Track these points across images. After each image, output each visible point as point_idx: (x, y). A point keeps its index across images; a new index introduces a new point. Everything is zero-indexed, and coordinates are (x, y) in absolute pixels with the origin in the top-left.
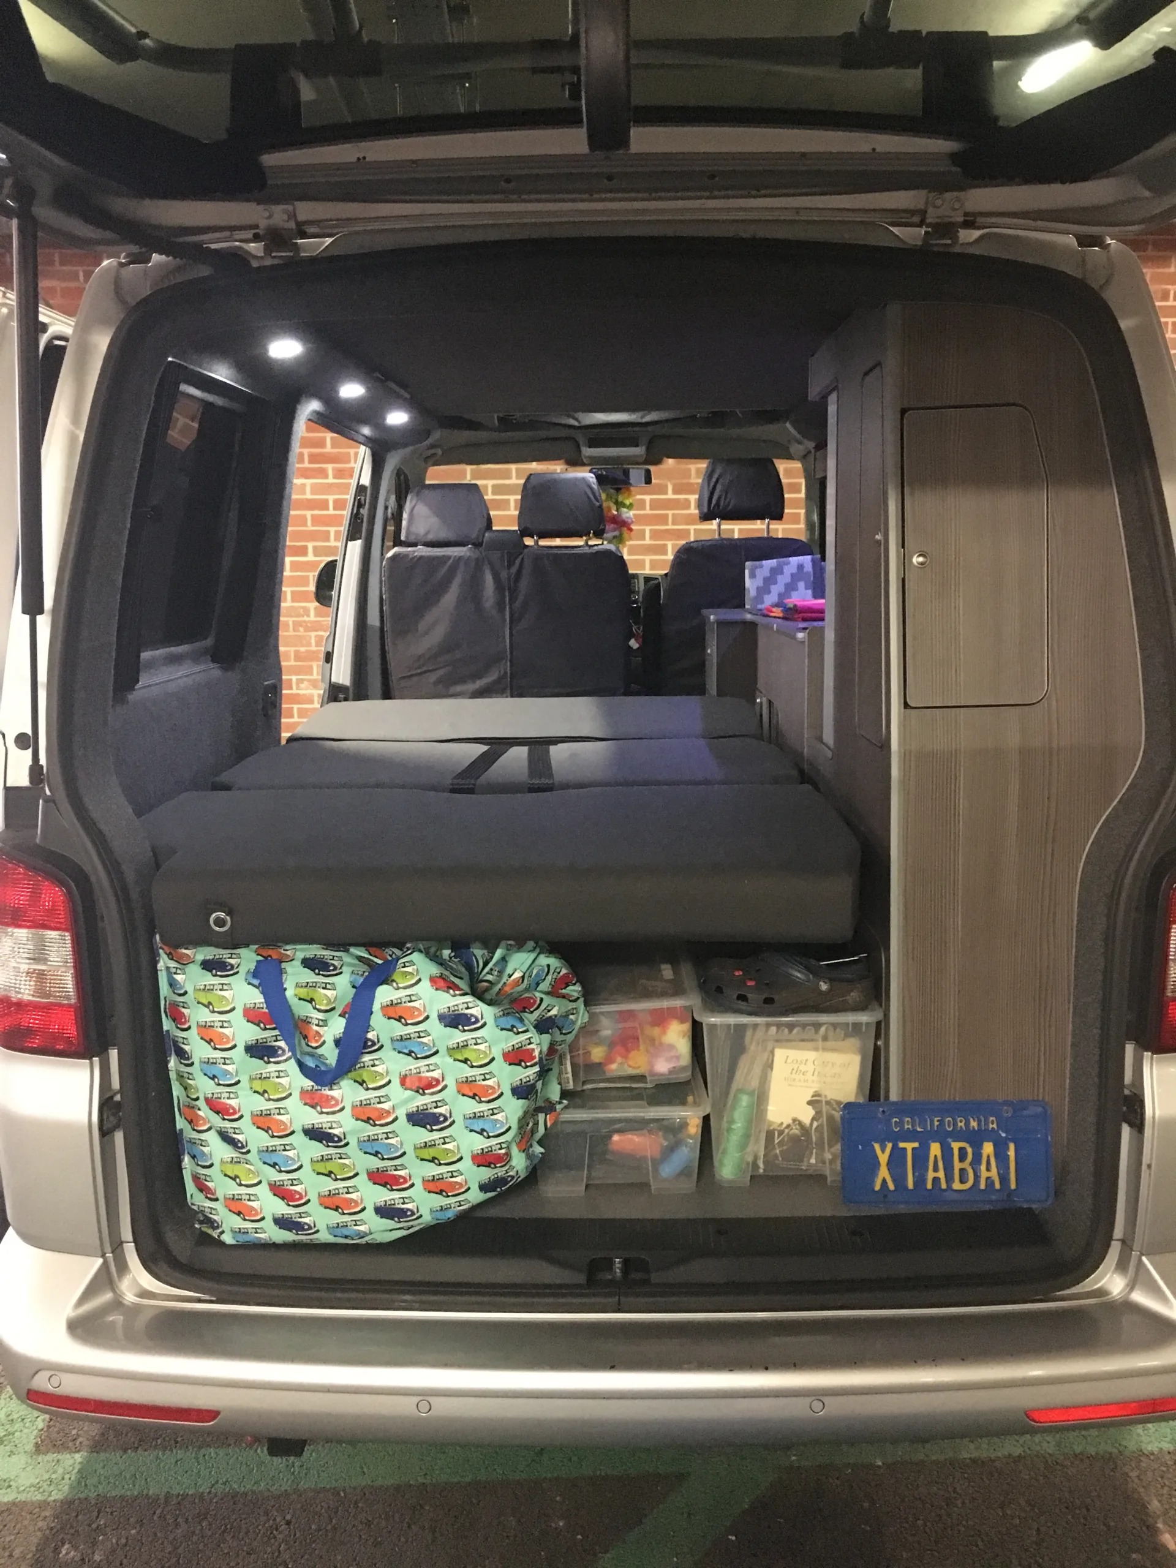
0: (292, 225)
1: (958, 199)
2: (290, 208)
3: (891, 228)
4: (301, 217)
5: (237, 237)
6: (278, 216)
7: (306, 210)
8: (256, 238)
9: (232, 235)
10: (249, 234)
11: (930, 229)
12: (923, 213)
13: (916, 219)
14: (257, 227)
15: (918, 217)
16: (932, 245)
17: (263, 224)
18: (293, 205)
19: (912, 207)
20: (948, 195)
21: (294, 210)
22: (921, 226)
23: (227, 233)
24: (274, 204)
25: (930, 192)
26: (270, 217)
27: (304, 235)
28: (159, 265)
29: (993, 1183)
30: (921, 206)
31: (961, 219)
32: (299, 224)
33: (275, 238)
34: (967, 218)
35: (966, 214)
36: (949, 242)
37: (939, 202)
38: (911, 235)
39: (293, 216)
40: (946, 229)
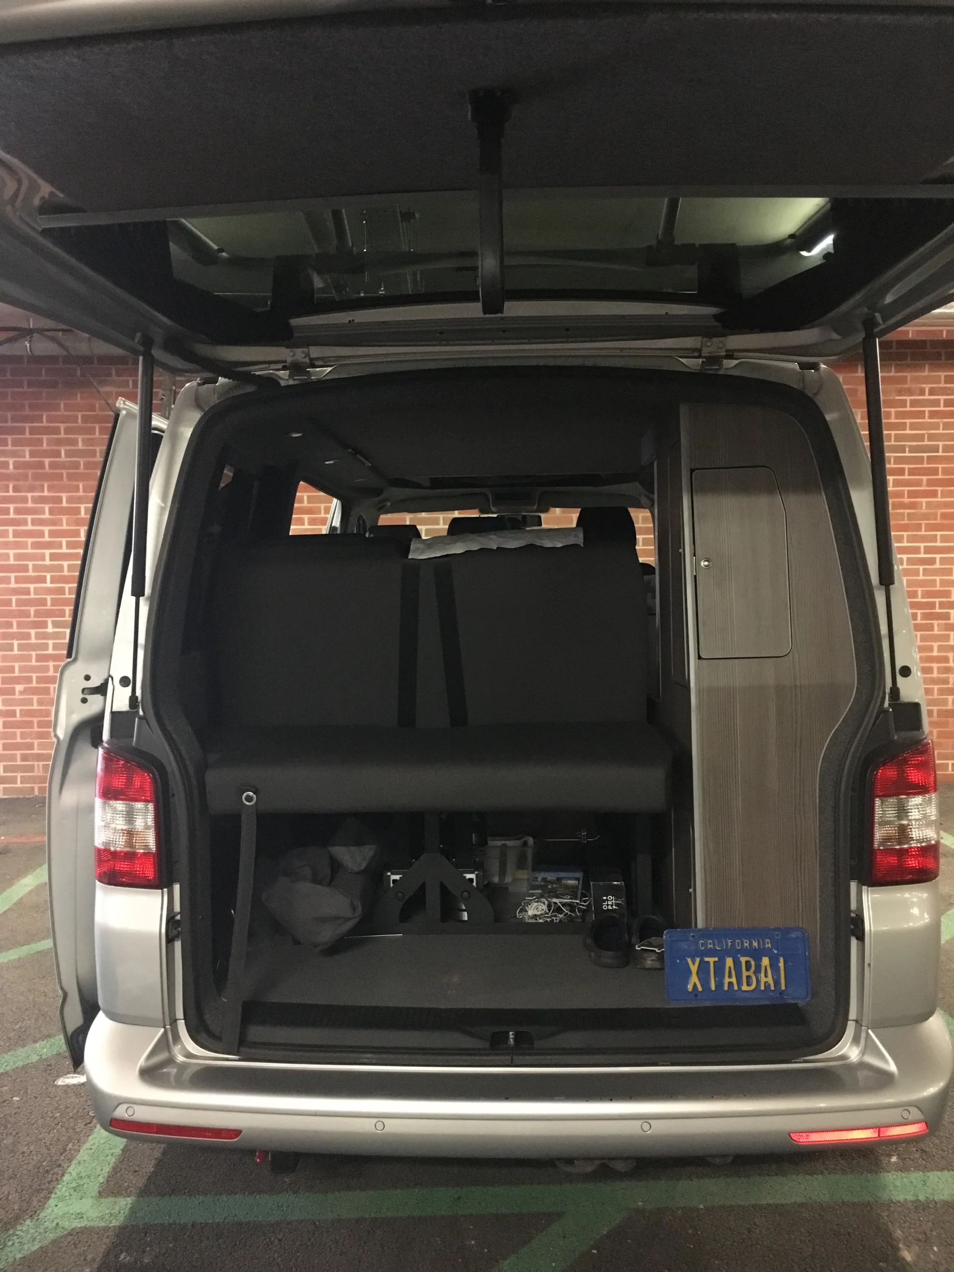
0: (307, 360)
1: (721, 342)
2: (306, 350)
3: (680, 359)
4: (312, 356)
5: (271, 368)
6: (299, 355)
7: (315, 352)
8: (284, 368)
9: (269, 367)
10: (280, 366)
11: (705, 360)
12: (700, 350)
13: (696, 354)
14: (285, 362)
15: (696, 353)
16: (706, 370)
17: (289, 360)
18: (308, 348)
19: (694, 347)
20: (715, 340)
21: (309, 352)
22: (699, 358)
23: (267, 365)
24: (296, 348)
25: (703, 338)
26: (293, 356)
27: (314, 366)
28: (222, 385)
29: (769, 985)
30: (699, 346)
31: (724, 354)
32: (311, 359)
33: (296, 368)
34: (728, 353)
35: (727, 351)
36: (718, 367)
37: (709, 344)
38: (692, 364)
39: (308, 355)
40: (714, 360)
